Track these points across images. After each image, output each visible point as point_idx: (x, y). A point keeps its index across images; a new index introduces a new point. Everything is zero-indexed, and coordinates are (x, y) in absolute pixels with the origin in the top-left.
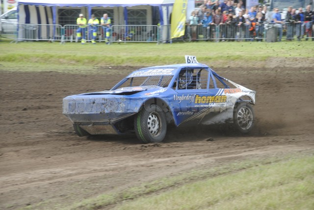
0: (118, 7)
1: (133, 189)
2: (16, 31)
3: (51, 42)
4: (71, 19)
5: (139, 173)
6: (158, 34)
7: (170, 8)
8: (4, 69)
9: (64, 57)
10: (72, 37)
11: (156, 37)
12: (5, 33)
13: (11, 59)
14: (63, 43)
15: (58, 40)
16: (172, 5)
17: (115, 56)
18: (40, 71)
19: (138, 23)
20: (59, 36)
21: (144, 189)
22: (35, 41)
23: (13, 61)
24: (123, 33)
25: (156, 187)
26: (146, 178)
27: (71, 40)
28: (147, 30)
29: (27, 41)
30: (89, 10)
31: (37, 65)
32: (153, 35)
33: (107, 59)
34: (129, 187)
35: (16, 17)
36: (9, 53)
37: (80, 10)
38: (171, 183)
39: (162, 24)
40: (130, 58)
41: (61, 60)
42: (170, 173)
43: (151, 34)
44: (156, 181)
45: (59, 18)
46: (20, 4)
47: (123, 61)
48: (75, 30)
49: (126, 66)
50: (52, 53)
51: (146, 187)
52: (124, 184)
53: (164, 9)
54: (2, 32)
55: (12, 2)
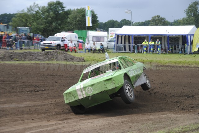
0: (164, 36)
1: (175, 129)
2: (114, 47)
3: (130, 53)
4: (140, 41)
5: (178, 121)
6: (185, 49)
7: (192, 37)
10: (140, 50)
11: (184, 51)
12: (109, 48)
14: (136, 53)
15: (133, 52)
16: (193, 35)
17: (162, 60)
19: (174, 44)
20: (134, 50)
21: (181, 129)
22: (122, 52)
24: (166, 49)
25: (188, 129)
26: (182, 124)
27: (140, 52)
28: (179, 47)
29: (119, 52)
30: (150, 38)
32: (182, 50)
33: (158, 62)
34: (173, 128)
35: (114, 40)
37: (145, 37)
38: (196, 127)
39: (188, 44)
40: (170, 61)
42: (195, 122)
44: (188, 126)
45: (135, 41)
46: (116, 34)
47: (166, 62)
48: (142, 47)
49: (168, 66)
51: (182, 128)
52: (170, 126)
53: (189, 37)
54: (107, 48)
55: (112, 33)
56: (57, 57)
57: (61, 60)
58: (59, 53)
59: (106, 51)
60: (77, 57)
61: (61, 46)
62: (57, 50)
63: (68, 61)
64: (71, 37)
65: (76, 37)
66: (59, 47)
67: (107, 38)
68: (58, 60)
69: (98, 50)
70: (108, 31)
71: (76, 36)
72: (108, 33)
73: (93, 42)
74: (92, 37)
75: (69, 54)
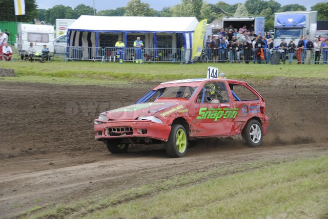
0: (149, 33)
2: (66, 52)
3: (94, 61)
4: (110, 42)
6: (181, 56)
7: (192, 34)
8: (57, 83)
9: (104, 74)
10: (110, 57)
11: (180, 58)
12: (57, 54)
13: (61, 75)
14: (103, 62)
15: (99, 60)
16: (193, 32)
17: (146, 73)
18: (85, 84)
19: (165, 47)
20: (100, 57)
22: (80, 60)
23: (63, 76)
24: (152, 55)
27: (110, 60)
28: (173, 53)
29: (75, 60)
30: (125, 36)
31: (83, 80)
32: (177, 56)
33: (140, 76)
35: (66, 40)
36: (60, 70)
37: (118, 35)
39: (185, 47)
40: (159, 76)
41: (102, 76)
43: (176, 55)
45: (101, 42)
46: (69, 30)
47: (153, 77)
48: (113, 52)
49: (155, 82)
50: (95, 70)
53: (187, 36)
54: (55, 53)
55: (62, 28)
59: (52, 58)
60: (1, 69)
67: (53, 37)
69: (40, 56)
70: (55, 25)
72: (55, 28)
73: (29, 43)
74: (26, 34)
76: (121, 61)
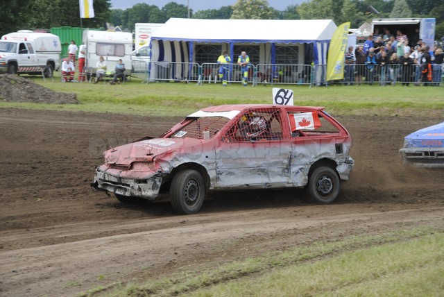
0: (265, 43)
2: (148, 70)
3: (186, 82)
4: (210, 56)
6: (311, 75)
7: (325, 45)
8: (135, 113)
9: (201, 100)
10: (210, 77)
11: (309, 79)
12: (136, 72)
13: (141, 102)
14: (200, 84)
15: (194, 80)
16: (328, 42)
18: (174, 115)
19: (287, 62)
20: (196, 76)
22: (168, 82)
23: (144, 104)
24: (269, 74)
27: (210, 81)
28: (298, 70)
29: (160, 81)
30: (231, 47)
31: (170, 108)
32: (305, 76)
35: (148, 53)
36: (139, 95)
37: (221, 46)
38: (328, 250)
39: (317, 63)
41: (197, 104)
45: (196, 56)
46: (153, 39)
48: (214, 69)
50: (187, 95)
53: (319, 46)
54: (133, 71)
55: (144, 37)
56: (8, 92)
57: (18, 98)
58: (13, 82)
59: (128, 78)
60: (59, 94)
61: (19, 65)
62: (10, 76)
63: (37, 102)
64: (43, 44)
65: (56, 45)
66: (13, 67)
67: (132, 48)
68: (12, 99)
69: (112, 76)
70: (134, 32)
71: (55, 42)
72: (134, 36)
74: (95, 44)
75: (38, 86)
76: (225, 82)
